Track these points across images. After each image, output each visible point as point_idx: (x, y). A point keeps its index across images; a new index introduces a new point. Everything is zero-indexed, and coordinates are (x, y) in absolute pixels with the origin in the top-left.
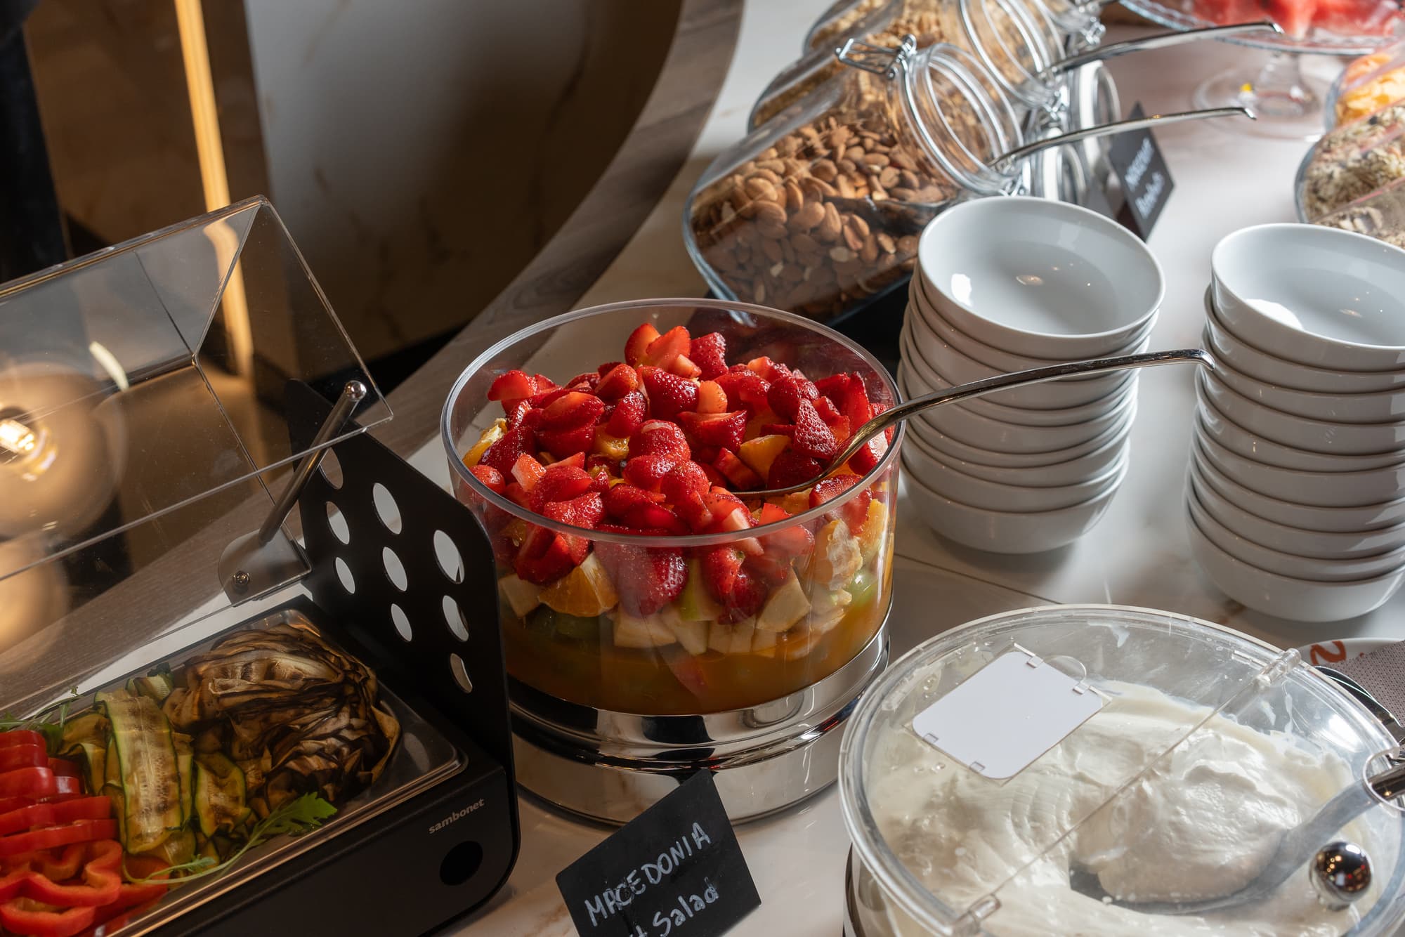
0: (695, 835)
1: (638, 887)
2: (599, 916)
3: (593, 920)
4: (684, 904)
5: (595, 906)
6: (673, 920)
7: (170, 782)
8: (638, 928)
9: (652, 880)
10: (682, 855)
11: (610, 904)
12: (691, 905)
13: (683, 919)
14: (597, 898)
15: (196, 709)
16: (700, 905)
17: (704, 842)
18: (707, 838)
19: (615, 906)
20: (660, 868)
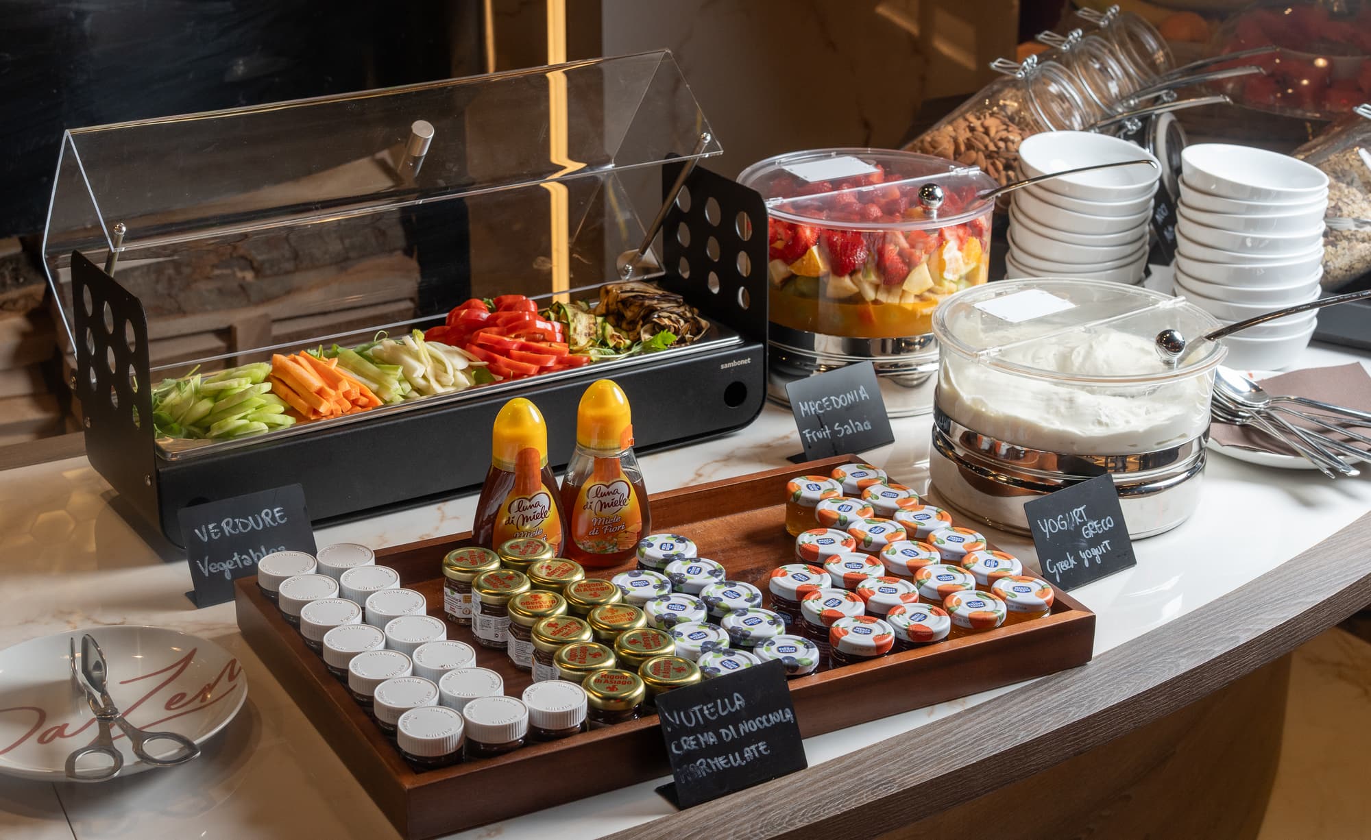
0: (861, 392)
1: (828, 406)
2: (806, 413)
3: (803, 413)
4: (852, 425)
5: (804, 407)
6: (846, 430)
7: (592, 326)
8: (826, 427)
9: (835, 406)
10: (853, 399)
11: (813, 409)
12: (856, 426)
13: (851, 432)
14: (806, 403)
15: (604, 307)
16: (861, 428)
17: (865, 397)
18: (867, 396)
19: (815, 411)
20: (840, 401)
